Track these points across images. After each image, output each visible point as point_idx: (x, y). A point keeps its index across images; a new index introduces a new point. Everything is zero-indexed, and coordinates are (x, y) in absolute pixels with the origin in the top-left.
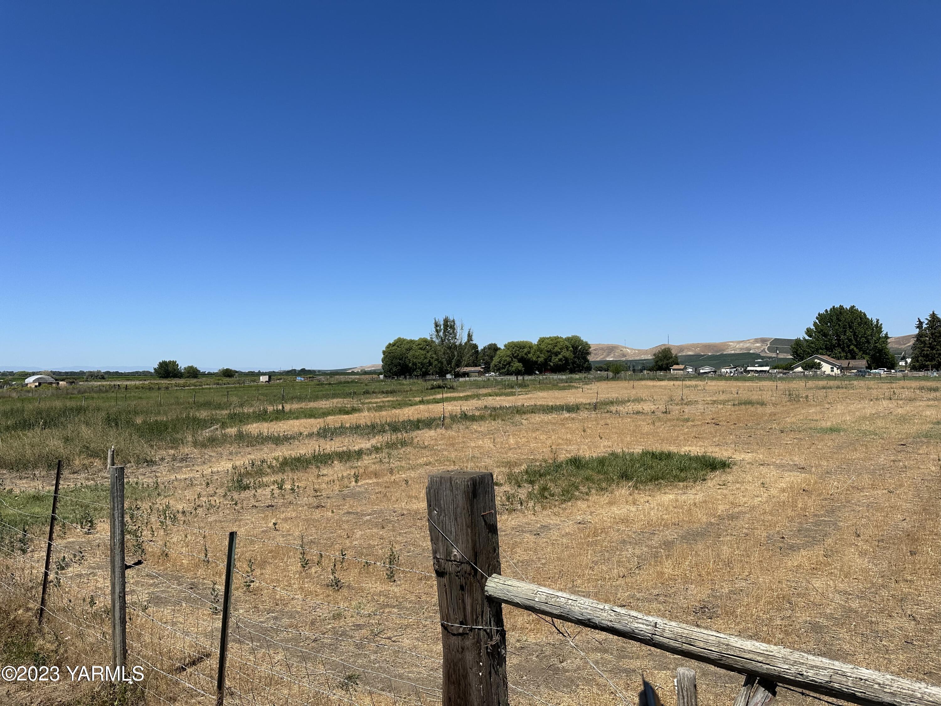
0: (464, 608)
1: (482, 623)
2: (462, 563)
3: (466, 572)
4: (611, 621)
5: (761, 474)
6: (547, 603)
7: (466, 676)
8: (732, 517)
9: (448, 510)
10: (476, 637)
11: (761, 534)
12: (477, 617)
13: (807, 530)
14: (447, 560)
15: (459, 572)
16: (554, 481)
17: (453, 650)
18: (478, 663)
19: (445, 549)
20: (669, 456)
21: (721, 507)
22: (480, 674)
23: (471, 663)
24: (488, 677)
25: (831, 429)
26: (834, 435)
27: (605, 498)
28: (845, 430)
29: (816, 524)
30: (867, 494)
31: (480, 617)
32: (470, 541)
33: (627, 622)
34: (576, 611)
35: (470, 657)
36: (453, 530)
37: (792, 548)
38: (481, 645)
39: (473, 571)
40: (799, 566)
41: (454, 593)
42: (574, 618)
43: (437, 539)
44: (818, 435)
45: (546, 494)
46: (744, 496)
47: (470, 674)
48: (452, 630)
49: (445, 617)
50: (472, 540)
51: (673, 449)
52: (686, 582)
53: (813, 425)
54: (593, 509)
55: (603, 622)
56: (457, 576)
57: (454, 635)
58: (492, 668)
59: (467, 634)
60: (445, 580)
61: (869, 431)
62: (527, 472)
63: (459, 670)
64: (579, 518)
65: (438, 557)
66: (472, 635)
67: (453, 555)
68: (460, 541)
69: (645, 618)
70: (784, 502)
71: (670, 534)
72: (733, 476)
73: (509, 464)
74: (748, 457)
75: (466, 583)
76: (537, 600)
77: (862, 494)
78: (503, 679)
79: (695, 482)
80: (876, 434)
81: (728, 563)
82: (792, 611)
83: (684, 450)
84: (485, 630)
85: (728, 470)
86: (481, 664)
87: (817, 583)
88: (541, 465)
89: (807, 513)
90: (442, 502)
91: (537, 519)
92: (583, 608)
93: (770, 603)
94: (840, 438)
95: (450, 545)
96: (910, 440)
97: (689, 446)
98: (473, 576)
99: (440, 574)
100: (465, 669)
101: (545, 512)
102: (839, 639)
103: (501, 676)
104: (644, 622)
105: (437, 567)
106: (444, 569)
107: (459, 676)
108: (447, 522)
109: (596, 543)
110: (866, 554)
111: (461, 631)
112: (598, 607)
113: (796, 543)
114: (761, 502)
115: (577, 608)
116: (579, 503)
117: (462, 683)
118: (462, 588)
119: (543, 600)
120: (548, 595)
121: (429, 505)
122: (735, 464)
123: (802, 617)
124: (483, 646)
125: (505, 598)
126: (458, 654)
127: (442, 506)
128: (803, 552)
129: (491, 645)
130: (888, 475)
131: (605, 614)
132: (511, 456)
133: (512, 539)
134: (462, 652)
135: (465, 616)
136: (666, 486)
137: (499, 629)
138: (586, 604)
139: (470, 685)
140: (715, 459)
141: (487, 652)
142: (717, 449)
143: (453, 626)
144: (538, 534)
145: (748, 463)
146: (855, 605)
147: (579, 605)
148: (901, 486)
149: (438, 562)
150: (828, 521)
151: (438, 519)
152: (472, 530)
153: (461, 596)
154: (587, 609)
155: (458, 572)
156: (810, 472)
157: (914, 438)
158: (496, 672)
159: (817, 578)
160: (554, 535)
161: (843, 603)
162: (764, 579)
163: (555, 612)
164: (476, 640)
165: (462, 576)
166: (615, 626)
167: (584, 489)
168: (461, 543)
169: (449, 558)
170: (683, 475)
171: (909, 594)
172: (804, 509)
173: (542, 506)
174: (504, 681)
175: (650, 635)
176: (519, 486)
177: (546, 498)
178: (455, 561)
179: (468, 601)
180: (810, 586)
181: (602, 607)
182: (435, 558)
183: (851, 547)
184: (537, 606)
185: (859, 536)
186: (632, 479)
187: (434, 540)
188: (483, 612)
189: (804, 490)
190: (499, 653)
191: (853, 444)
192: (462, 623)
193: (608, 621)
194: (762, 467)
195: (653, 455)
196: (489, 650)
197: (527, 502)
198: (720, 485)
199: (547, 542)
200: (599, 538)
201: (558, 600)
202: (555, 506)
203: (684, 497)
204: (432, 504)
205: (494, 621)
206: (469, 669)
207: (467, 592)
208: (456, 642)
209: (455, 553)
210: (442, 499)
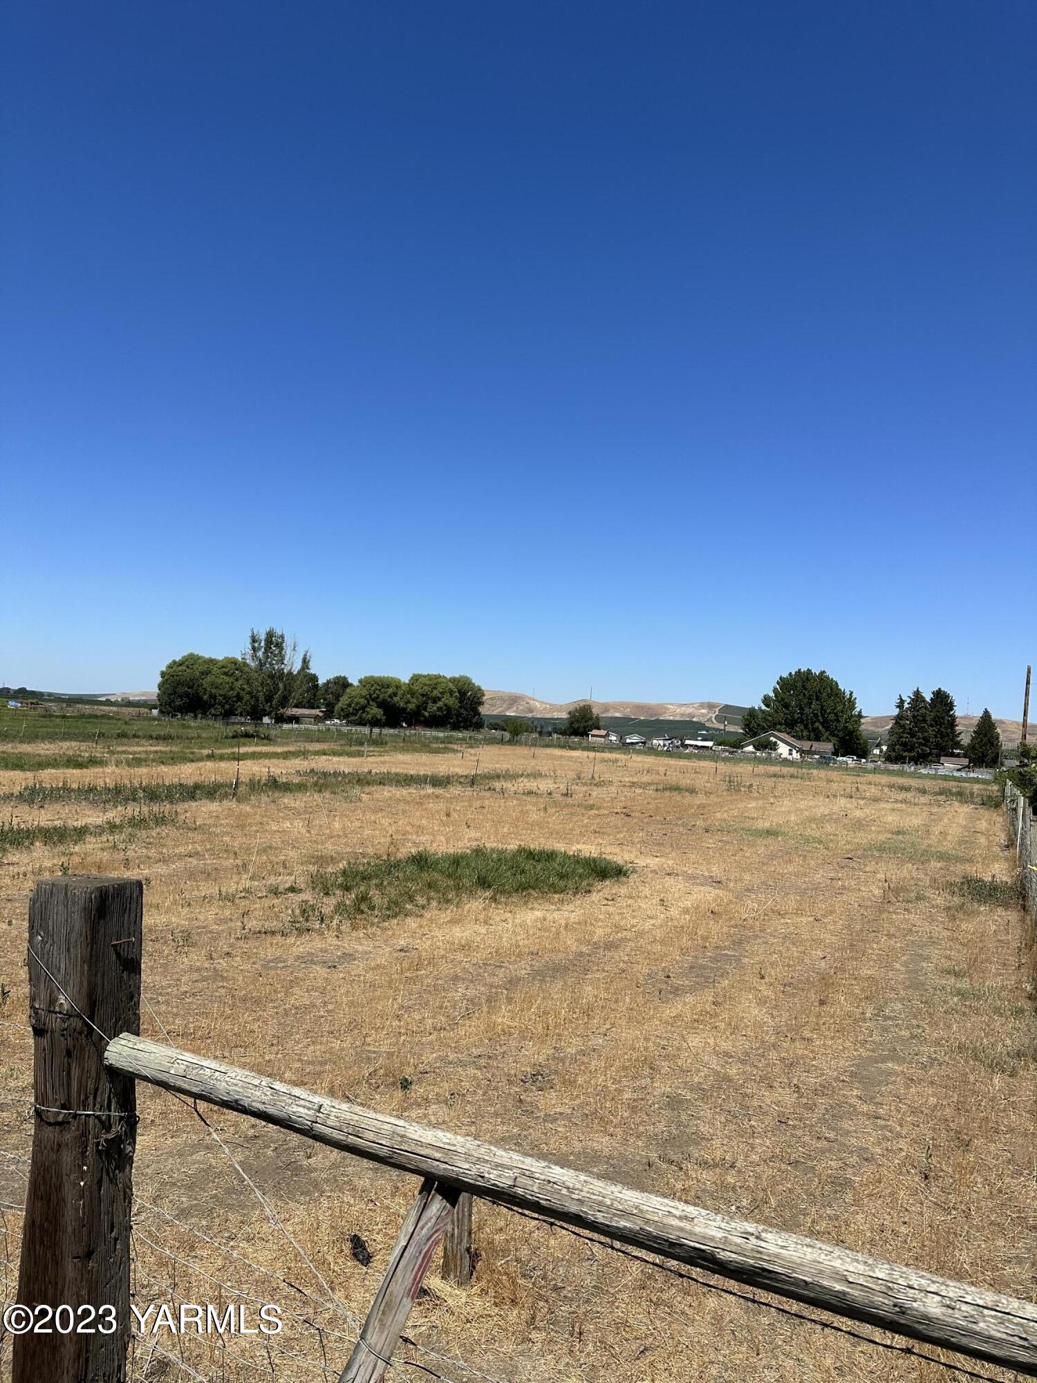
0: (69, 1085)
1: (94, 1105)
2: (70, 1016)
3: (75, 1030)
4: (264, 1103)
5: (664, 887)
6: (185, 1077)
7: (60, 1187)
8: (610, 946)
9: (58, 936)
10: (81, 1127)
11: (642, 969)
12: (87, 1098)
13: (703, 967)
14: (50, 1012)
15: (66, 1029)
16: (379, 886)
17: (45, 1148)
18: (80, 1167)
19: (48, 995)
20: (550, 856)
21: (600, 932)
22: (82, 1184)
23: (68, 1167)
24: (95, 1187)
25: (768, 831)
26: (770, 840)
27: (446, 916)
28: (784, 834)
29: (715, 960)
30: (789, 921)
31: (92, 1097)
32: (85, 984)
33: (283, 1105)
34: (221, 1088)
35: (67, 1157)
36: (63, 966)
37: (676, 991)
38: (87, 1140)
39: (86, 1028)
40: (678, 1016)
41: (57, 1061)
42: (217, 1099)
43: (38, 978)
44: (750, 839)
45: (363, 907)
46: (634, 917)
47: (66, 1184)
48: (48, 1118)
49: (41, 1098)
50: (89, 983)
51: (560, 847)
52: (524, 1038)
53: (746, 825)
54: (426, 930)
55: (254, 1104)
56: (63, 1035)
57: (50, 1124)
58: (104, 1174)
59: (69, 1123)
60: (45, 1042)
61: (813, 838)
62: (344, 873)
63: (51, 1177)
64: (402, 942)
65: (37, 1006)
66: (75, 1124)
67: (58, 1003)
68: (71, 983)
69: (310, 1098)
70: (683, 927)
71: (522, 969)
72: (628, 888)
73: (321, 860)
74: (653, 862)
75: (74, 1046)
76: (172, 1072)
77: (782, 921)
78: (124, 1191)
79: (575, 894)
80: (820, 842)
81: (588, 1012)
82: (651, 1079)
83: (573, 849)
84: (98, 1117)
85: (624, 879)
86: (85, 1168)
87: (695, 1041)
88: (369, 864)
89: (708, 944)
90: (50, 923)
91: (339, 943)
92: (232, 1083)
93: (625, 1068)
94: (775, 844)
95: (56, 989)
96: (860, 853)
97: (584, 843)
98: (86, 1036)
99: (39, 1032)
100: (59, 1177)
101: (354, 934)
102: (699, 1118)
103: (120, 1185)
104: (307, 1104)
105: (34, 1021)
106: (44, 1024)
107: (50, 1187)
108: (55, 953)
109: (413, 980)
110: (765, 1002)
111: (60, 1118)
112: (252, 1082)
113: (683, 985)
114: (653, 925)
115: (223, 1084)
116: (409, 920)
117: (54, 1197)
118: (69, 1053)
119: (181, 1072)
120: (189, 1065)
121: (31, 927)
122: (634, 871)
123: (661, 1087)
124: (92, 1141)
125: (130, 1070)
126: (51, 1154)
127: (51, 928)
128: (689, 998)
129: (106, 1140)
130: (821, 897)
131: (258, 1093)
132: (329, 848)
133: (292, 973)
134: (58, 1150)
135: (69, 1096)
136: (536, 898)
137: (123, 1114)
138: (238, 1078)
139: (64, 1200)
140: (609, 863)
141: (98, 1150)
142: (617, 850)
143: (48, 1111)
144: (335, 967)
145: (652, 872)
146: (733, 1072)
147: (228, 1079)
148: (832, 912)
149: (36, 1013)
150: (731, 956)
151: (43, 949)
152: (90, 967)
153: (66, 1065)
154: (236, 1085)
155: (64, 1030)
156: (727, 888)
157: (864, 850)
158: (111, 1181)
159: (696, 1033)
160: (358, 967)
161: (719, 1068)
162: (628, 1034)
163: (195, 1090)
164: (80, 1131)
165: (70, 1035)
166: (267, 1110)
167: (421, 900)
168: (72, 986)
169: (52, 1009)
170: (562, 884)
171: (803, 1057)
172: (705, 939)
173: (351, 924)
174: (125, 1193)
175: (309, 1123)
176: (327, 894)
177: (362, 912)
178: (60, 1013)
179: (75, 1073)
180: (685, 1044)
181: (256, 1082)
182: (32, 1007)
183: (750, 992)
184: (172, 1081)
185: (763, 978)
186: (489, 887)
187: (33, 980)
188: (96, 1090)
189: (712, 912)
190: (121, 1152)
191: (790, 853)
192: (63, 1107)
193: (260, 1102)
194: (667, 878)
195: (531, 855)
196: (100, 1148)
197: (332, 918)
198: (607, 900)
199: (344, 978)
200: (423, 972)
201: (201, 1072)
202: (372, 924)
203: (556, 915)
204: (36, 924)
205: (117, 1103)
206: (65, 1177)
207: (74, 1060)
208: (52, 1138)
209: (62, 1001)
210: (51, 918)
